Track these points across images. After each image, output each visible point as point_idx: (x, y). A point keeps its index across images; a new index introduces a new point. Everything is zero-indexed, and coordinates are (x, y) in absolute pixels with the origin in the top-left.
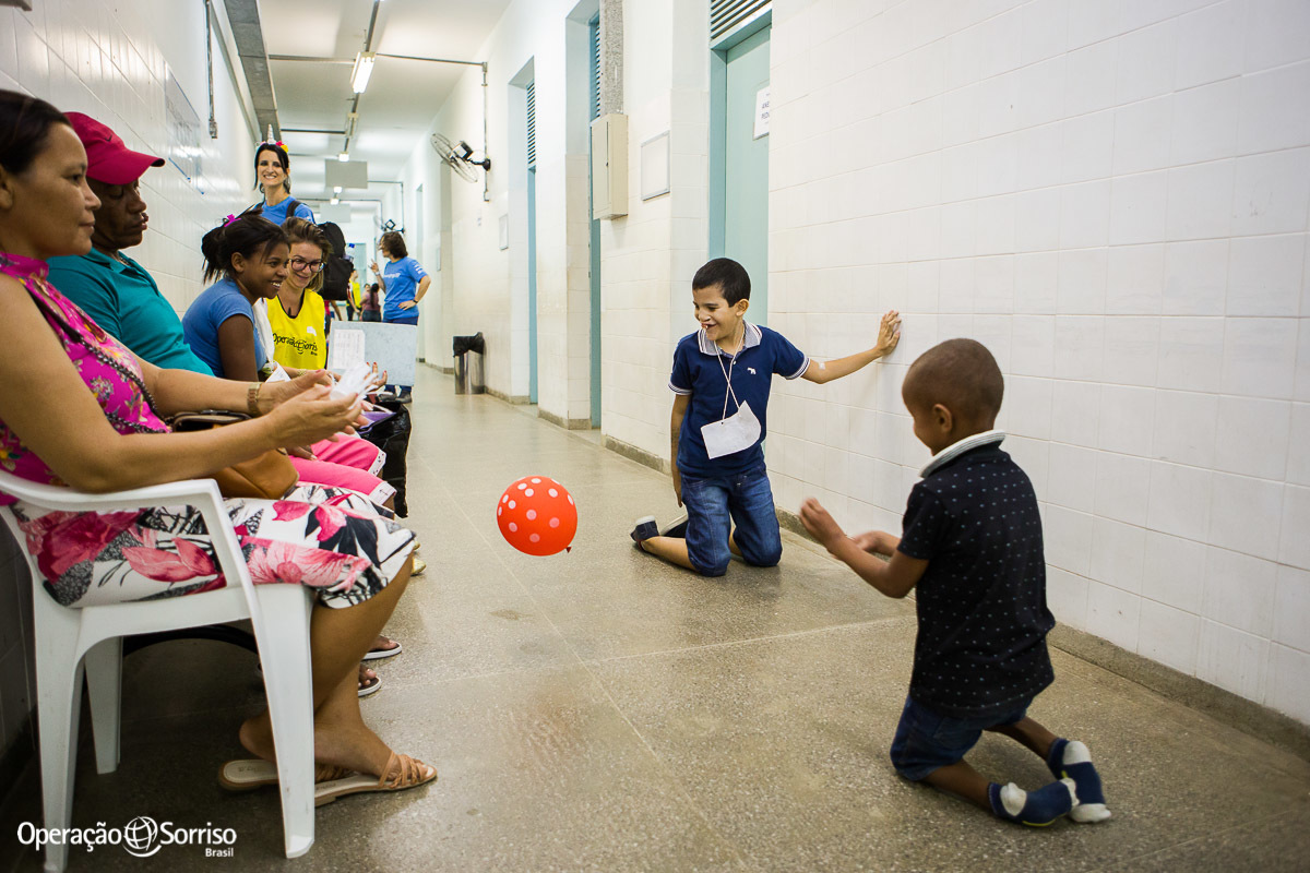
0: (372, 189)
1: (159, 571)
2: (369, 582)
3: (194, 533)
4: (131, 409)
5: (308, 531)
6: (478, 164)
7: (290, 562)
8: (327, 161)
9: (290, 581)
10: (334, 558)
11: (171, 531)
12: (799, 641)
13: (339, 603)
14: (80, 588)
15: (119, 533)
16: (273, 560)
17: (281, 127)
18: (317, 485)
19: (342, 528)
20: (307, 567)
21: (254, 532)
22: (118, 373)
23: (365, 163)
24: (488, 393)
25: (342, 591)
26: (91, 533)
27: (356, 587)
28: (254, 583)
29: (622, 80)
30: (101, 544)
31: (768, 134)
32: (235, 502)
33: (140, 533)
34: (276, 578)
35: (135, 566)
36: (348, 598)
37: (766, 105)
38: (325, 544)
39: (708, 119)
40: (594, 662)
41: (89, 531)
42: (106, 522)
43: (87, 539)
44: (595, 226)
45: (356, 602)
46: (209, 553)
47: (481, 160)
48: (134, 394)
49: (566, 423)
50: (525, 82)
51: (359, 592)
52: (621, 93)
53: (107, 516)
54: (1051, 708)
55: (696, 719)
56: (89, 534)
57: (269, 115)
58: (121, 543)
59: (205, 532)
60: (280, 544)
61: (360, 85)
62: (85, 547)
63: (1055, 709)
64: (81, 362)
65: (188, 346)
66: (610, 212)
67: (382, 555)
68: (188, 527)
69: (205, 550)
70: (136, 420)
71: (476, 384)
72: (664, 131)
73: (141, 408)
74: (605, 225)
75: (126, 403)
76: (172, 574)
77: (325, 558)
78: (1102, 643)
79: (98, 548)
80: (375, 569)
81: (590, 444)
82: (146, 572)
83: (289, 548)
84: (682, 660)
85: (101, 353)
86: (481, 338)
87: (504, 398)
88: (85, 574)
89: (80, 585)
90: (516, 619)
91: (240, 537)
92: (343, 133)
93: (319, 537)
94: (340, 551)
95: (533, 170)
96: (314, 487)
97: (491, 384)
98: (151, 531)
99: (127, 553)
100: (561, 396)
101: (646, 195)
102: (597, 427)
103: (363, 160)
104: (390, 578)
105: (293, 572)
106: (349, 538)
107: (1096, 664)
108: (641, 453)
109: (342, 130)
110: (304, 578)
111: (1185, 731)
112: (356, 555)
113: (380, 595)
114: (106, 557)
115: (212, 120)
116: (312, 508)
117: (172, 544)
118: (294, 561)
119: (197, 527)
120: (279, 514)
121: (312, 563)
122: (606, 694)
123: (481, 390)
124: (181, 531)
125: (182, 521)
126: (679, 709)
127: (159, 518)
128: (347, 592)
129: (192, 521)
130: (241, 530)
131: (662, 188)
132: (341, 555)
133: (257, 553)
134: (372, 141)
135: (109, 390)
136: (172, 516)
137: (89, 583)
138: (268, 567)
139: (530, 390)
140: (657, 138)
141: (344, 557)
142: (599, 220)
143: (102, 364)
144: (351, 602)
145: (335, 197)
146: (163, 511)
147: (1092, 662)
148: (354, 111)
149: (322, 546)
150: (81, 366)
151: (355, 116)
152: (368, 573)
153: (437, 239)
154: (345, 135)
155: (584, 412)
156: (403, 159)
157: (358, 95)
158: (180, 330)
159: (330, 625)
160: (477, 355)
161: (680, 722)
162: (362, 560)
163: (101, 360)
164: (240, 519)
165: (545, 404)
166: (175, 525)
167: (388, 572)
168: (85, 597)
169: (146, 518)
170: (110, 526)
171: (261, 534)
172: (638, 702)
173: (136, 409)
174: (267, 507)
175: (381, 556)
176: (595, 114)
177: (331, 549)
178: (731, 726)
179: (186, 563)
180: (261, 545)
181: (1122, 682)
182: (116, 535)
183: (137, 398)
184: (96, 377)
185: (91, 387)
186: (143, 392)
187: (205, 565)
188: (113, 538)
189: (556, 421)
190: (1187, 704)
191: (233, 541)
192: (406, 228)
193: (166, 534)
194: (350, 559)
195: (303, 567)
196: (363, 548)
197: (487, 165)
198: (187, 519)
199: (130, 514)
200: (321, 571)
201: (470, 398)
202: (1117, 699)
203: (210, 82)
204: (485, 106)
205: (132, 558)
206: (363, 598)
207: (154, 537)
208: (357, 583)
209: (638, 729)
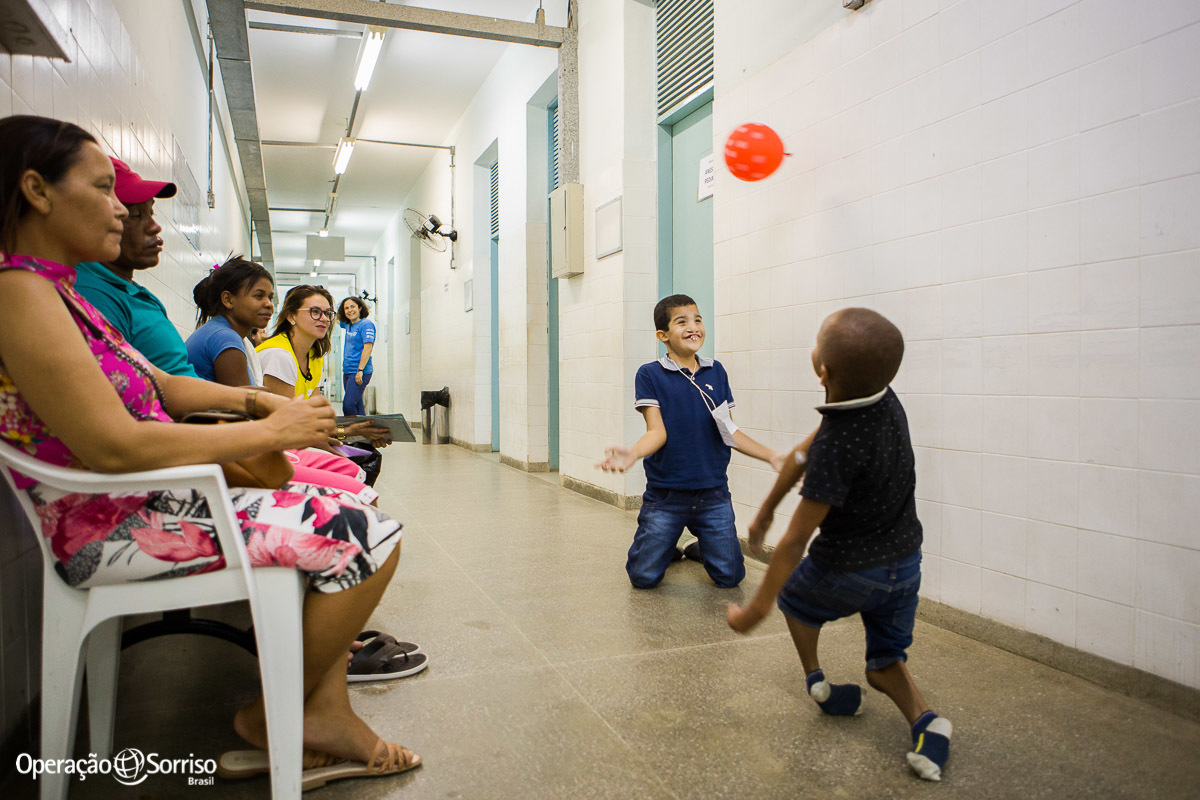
0: (348, 264)
1: (164, 551)
2: (360, 568)
3: (199, 517)
4: (144, 402)
5: (305, 517)
6: (446, 235)
7: (287, 546)
8: (308, 237)
9: (286, 564)
10: (328, 543)
11: (177, 514)
12: (755, 645)
13: (331, 588)
14: (90, 568)
15: (129, 516)
16: (271, 544)
17: (269, 206)
18: (311, 485)
19: (336, 517)
20: (302, 550)
21: (254, 517)
22: (134, 369)
23: (342, 240)
24: (452, 443)
25: (333, 576)
26: (102, 514)
27: (347, 572)
28: (253, 566)
29: (578, 155)
30: (111, 525)
31: (712, 196)
32: (238, 491)
33: (148, 516)
34: (273, 561)
35: (143, 546)
36: (339, 583)
37: (708, 171)
38: (320, 530)
39: (656, 184)
40: (563, 664)
41: (101, 513)
42: (117, 504)
43: (99, 521)
44: (553, 284)
45: (346, 586)
46: (212, 535)
47: (448, 232)
48: (148, 389)
49: (526, 468)
50: (489, 162)
51: (350, 577)
52: (577, 166)
53: (118, 500)
54: (999, 699)
55: (662, 711)
56: (101, 516)
57: (259, 193)
58: (130, 525)
59: (209, 516)
60: (278, 528)
61: (341, 167)
62: (98, 528)
63: (1002, 700)
64: (101, 357)
65: (192, 365)
66: (567, 271)
67: (372, 541)
68: (193, 511)
69: (208, 532)
70: (148, 412)
71: (442, 434)
72: (617, 196)
73: (153, 403)
74: (563, 284)
75: (140, 396)
76: (177, 555)
77: (319, 543)
78: (1042, 640)
79: (109, 528)
80: (365, 555)
81: (549, 484)
82: (153, 552)
83: (286, 533)
84: (645, 662)
85: (120, 350)
86: (447, 392)
87: (467, 447)
88: (94, 554)
89: (90, 564)
90: (487, 628)
91: (241, 521)
92: (324, 211)
93: (314, 524)
94: (333, 536)
95: (496, 240)
96: (307, 487)
97: (455, 434)
98: (159, 514)
99: (136, 534)
100: (521, 441)
101: (600, 255)
102: (555, 469)
103: (341, 236)
104: (380, 565)
105: (289, 556)
106: (341, 526)
107: (1037, 660)
108: (596, 490)
109: (324, 209)
110: (299, 562)
111: (1127, 718)
112: (347, 540)
113: (370, 580)
114: (116, 537)
115: (210, 193)
116: (307, 498)
117: (178, 526)
118: (290, 545)
119: (201, 512)
120: (278, 501)
121: (309, 547)
122: (575, 691)
123: (446, 440)
124: (186, 514)
125: (187, 506)
126: (645, 704)
127: (166, 503)
128: (339, 576)
129: (197, 506)
130: (242, 515)
131: (615, 246)
132: (334, 540)
133: (257, 536)
134: (348, 220)
135: (125, 384)
136: (178, 502)
137: (98, 563)
138: (266, 551)
139: (492, 439)
140: (612, 202)
141: (337, 543)
142: (557, 279)
143: (120, 360)
144: (342, 586)
145: (314, 270)
146: (170, 496)
147: (1033, 659)
148: (334, 191)
149: (317, 532)
150: (101, 361)
151: (335, 195)
152: (359, 559)
153: (407, 306)
154: (326, 213)
155: (542, 456)
156: (377, 236)
157: (338, 176)
158: (184, 351)
159: (321, 609)
160: (444, 408)
161: (647, 714)
162: (353, 546)
163: (120, 356)
164: (242, 505)
165: (507, 450)
166: (181, 510)
167: (377, 559)
168: (94, 577)
169: (155, 502)
170: (121, 508)
171: (261, 519)
172: (607, 697)
173: (149, 403)
174: (267, 496)
175: (371, 543)
176: (553, 185)
177: (325, 534)
178: (696, 718)
179: (190, 544)
180: (261, 529)
181: (1064, 676)
182: (126, 517)
183: (150, 393)
184: (114, 371)
185: (111, 380)
186: (156, 388)
187: (207, 547)
188: (123, 520)
189: (516, 465)
190: (1128, 694)
191: (235, 524)
192: (379, 298)
193: (173, 517)
194: (342, 545)
195: (299, 551)
196: (355, 534)
197: (453, 237)
198: (192, 505)
199: (139, 499)
200: (315, 555)
201: (436, 447)
202: (1060, 690)
203: (210, 159)
204: (453, 185)
205: (140, 538)
206: (354, 582)
207: (161, 519)
208: (348, 568)
209: (608, 721)
